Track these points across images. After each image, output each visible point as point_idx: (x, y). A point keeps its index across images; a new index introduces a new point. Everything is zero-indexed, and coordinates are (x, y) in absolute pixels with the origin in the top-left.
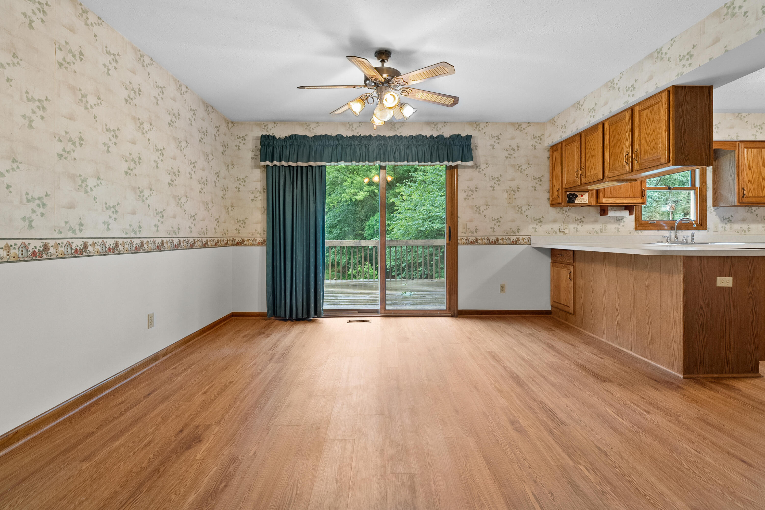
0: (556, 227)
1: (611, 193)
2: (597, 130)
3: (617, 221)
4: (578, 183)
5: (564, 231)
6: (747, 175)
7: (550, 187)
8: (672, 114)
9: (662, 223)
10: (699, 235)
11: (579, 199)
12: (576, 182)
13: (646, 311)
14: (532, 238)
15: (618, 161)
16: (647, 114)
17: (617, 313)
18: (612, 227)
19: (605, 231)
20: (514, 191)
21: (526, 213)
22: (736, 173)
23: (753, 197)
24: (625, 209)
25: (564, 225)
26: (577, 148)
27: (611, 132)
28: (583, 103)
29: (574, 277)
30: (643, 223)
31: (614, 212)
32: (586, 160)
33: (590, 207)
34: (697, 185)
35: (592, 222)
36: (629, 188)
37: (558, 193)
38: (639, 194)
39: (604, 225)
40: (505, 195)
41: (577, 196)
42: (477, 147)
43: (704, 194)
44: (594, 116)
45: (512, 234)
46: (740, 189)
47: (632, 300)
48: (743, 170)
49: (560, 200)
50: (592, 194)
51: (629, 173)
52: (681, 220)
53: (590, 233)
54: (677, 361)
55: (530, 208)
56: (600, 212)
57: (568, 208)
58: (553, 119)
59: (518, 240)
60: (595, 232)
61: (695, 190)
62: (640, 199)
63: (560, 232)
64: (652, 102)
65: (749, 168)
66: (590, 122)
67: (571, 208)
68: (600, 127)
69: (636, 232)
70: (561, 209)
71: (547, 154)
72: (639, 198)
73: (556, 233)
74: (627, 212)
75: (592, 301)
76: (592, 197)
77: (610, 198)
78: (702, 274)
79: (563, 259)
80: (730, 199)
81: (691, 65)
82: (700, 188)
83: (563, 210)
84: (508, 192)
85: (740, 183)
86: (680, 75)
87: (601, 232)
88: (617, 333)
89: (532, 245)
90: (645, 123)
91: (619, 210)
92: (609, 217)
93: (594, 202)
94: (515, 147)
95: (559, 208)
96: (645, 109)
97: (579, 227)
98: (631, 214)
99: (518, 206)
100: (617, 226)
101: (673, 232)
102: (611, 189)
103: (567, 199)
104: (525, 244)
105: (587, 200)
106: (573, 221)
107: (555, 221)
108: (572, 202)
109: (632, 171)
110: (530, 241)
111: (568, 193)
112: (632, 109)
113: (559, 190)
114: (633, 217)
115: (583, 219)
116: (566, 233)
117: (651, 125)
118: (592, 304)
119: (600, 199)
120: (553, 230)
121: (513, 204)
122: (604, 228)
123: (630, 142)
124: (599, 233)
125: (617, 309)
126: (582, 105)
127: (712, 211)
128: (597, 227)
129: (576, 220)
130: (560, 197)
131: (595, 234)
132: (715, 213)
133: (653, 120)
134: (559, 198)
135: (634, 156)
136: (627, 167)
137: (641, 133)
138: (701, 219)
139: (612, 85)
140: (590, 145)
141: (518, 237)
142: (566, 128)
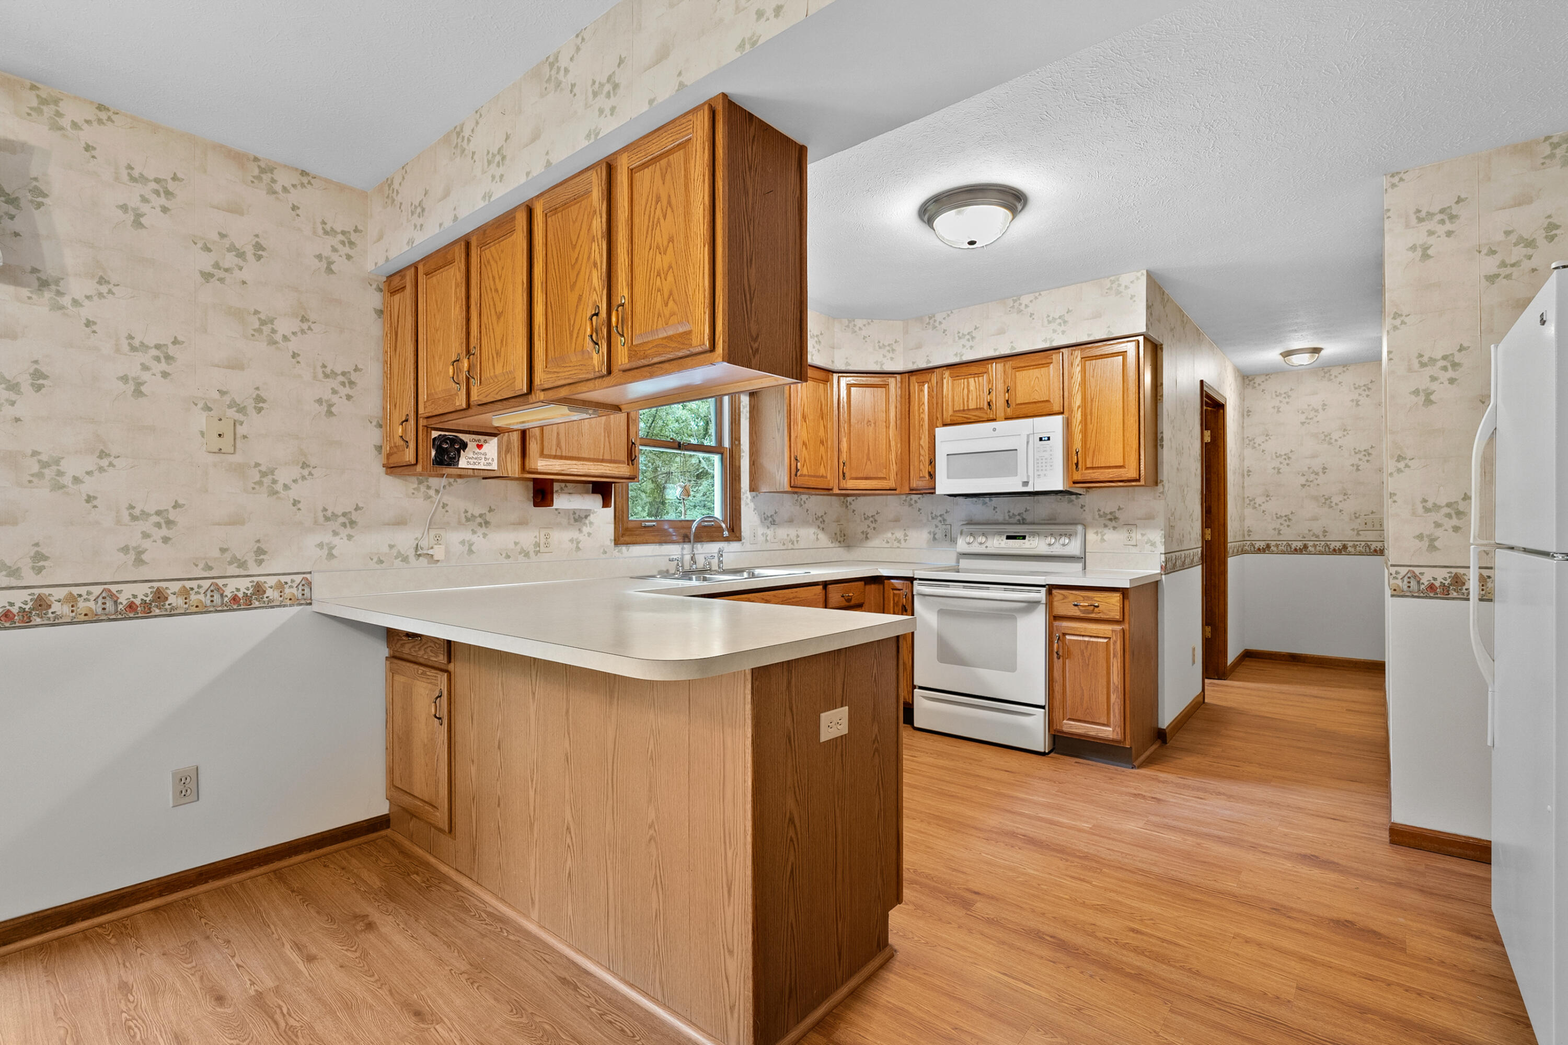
0: (405, 539)
1: (558, 445)
2: (512, 231)
3: (576, 520)
4: (461, 402)
5: (430, 552)
6: (802, 431)
7: (384, 409)
8: (721, 188)
9: (666, 527)
10: (731, 552)
11: (471, 455)
12: (452, 397)
13: (650, 840)
14: (316, 579)
15: (571, 335)
16: (652, 181)
17: (569, 840)
18: (562, 537)
19: (547, 550)
20: (242, 410)
21: (293, 494)
22: (786, 425)
23: (809, 476)
24: (594, 491)
25: (433, 533)
26: (457, 285)
27: (550, 236)
28: (473, 131)
29: (450, 712)
30: (630, 525)
31: (567, 496)
32: (483, 327)
33: (509, 482)
34: (726, 444)
35: (514, 524)
36: (603, 434)
37: (404, 431)
38: (623, 455)
39: (543, 532)
40: (200, 420)
41: (464, 446)
42: (45, 196)
43: (737, 464)
44: (502, 176)
45: (232, 570)
46: (793, 458)
47: (610, 802)
48: (796, 423)
49: (409, 456)
50: (509, 442)
51: (603, 377)
52: (703, 521)
53: (508, 557)
54: (736, 1015)
55: (310, 474)
56: (535, 497)
57: (444, 481)
58: (389, 183)
59: (259, 590)
60: (520, 553)
61: (722, 454)
62: (626, 465)
63: (419, 555)
64: (667, 142)
65: (804, 417)
66: (490, 197)
67: (452, 480)
68: (521, 220)
69: (617, 549)
70: (420, 483)
71: (375, 300)
72: (623, 462)
73: (405, 559)
74: (598, 499)
75: (499, 793)
76: (508, 450)
77: (555, 457)
78: (793, 715)
79: (420, 649)
80: (778, 478)
81: (781, 14)
82: (731, 451)
83: (429, 487)
84: (210, 409)
85: (792, 445)
86: (747, 46)
87: (537, 553)
88: (570, 905)
89: (315, 607)
90: (647, 213)
91: (580, 494)
92: (556, 509)
93: (514, 468)
94: (245, 242)
95: (414, 479)
96: (644, 166)
97: (478, 540)
98: (606, 504)
99: (257, 465)
100: (574, 534)
101: (687, 547)
102: (558, 434)
103: (433, 453)
104: (289, 602)
105: (496, 461)
106: (460, 523)
107: (400, 522)
108: (449, 465)
109: (609, 372)
110: (307, 591)
111: (435, 434)
112: (609, 167)
113: (407, 420)
114: (610, 511)
115: (489, 517)
116: (436, 558)
117: (662, 220)
118: (499, 805)
119: (532, 461)
120: (394, 552)
121: (237, 458)
122: (543, 540)
123: (604, 274)
124: (532, 554)
125: (568, 828)
126: (469, 140)
127: (749, 501)
128: (527, 537)
129: (468, 520)
130: (412, 445)
131: (521, 558)
132: (752, 505)
133: (669, 203)
134: (407, 447)
135: (614, 319)
136: (595, 355)
137: (636, 247)
138: (732, 519)
139: (554, 72)
140: (493, 277)
141: (256, 579)
142: (426, 213)
